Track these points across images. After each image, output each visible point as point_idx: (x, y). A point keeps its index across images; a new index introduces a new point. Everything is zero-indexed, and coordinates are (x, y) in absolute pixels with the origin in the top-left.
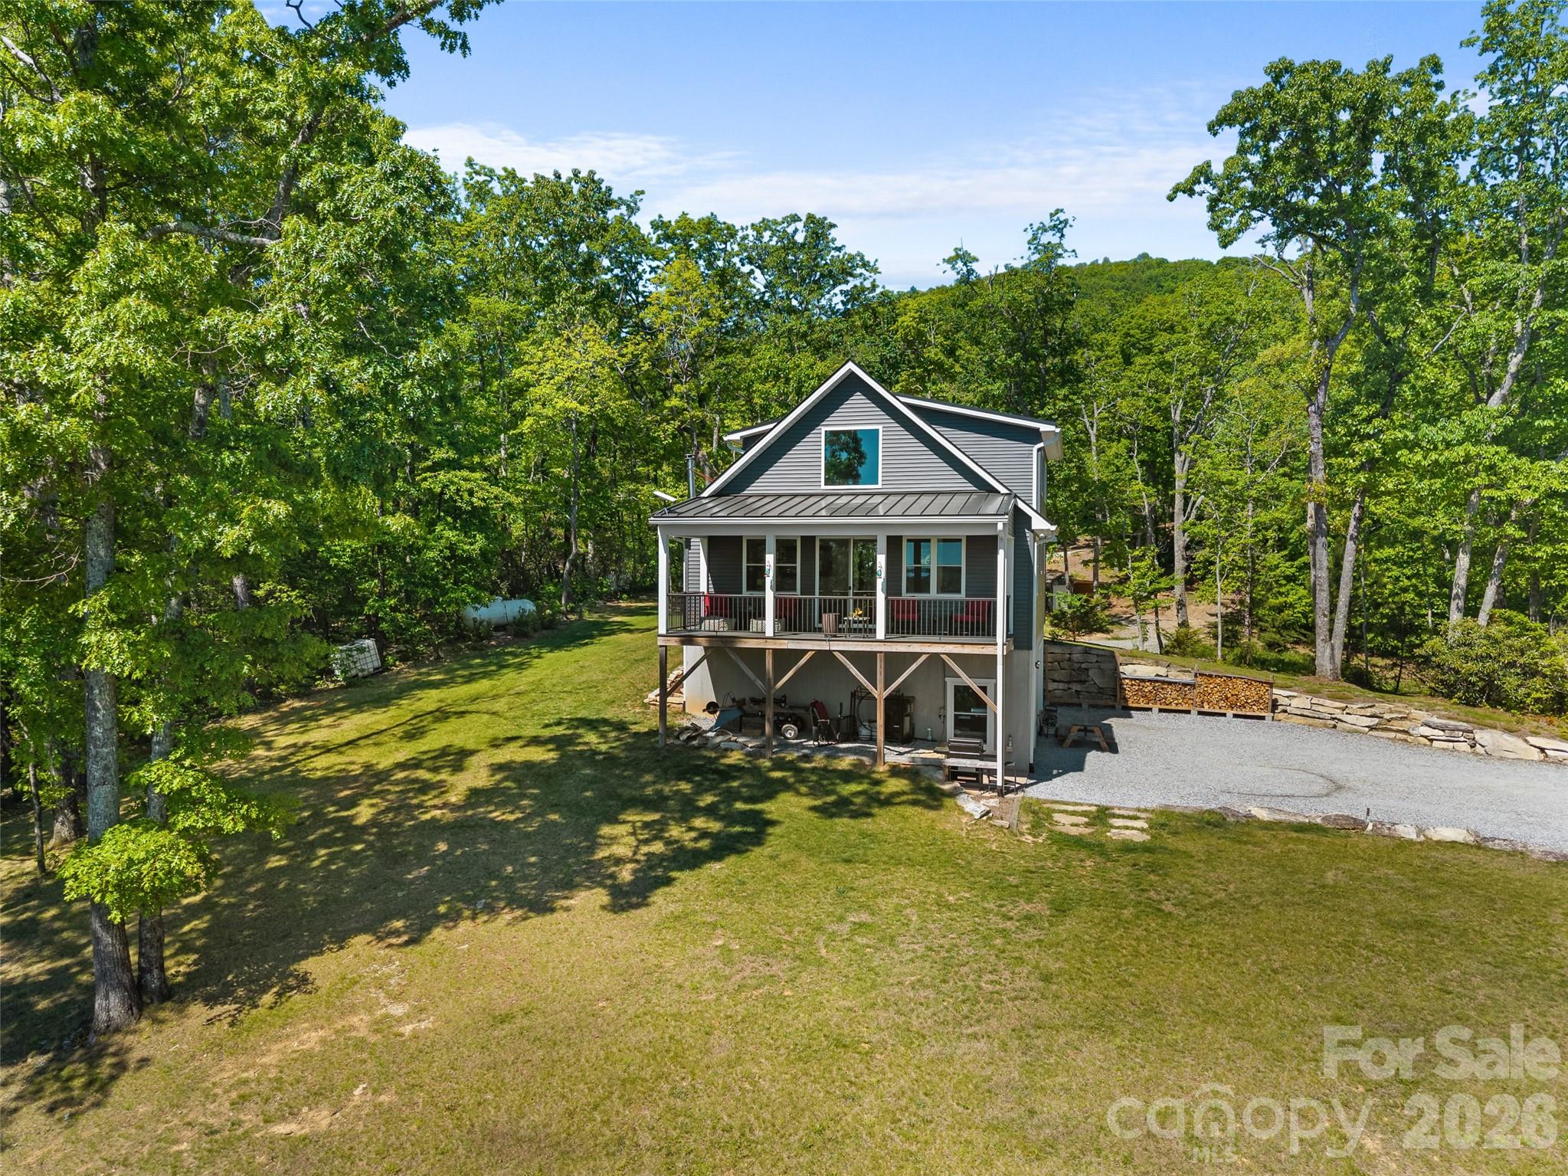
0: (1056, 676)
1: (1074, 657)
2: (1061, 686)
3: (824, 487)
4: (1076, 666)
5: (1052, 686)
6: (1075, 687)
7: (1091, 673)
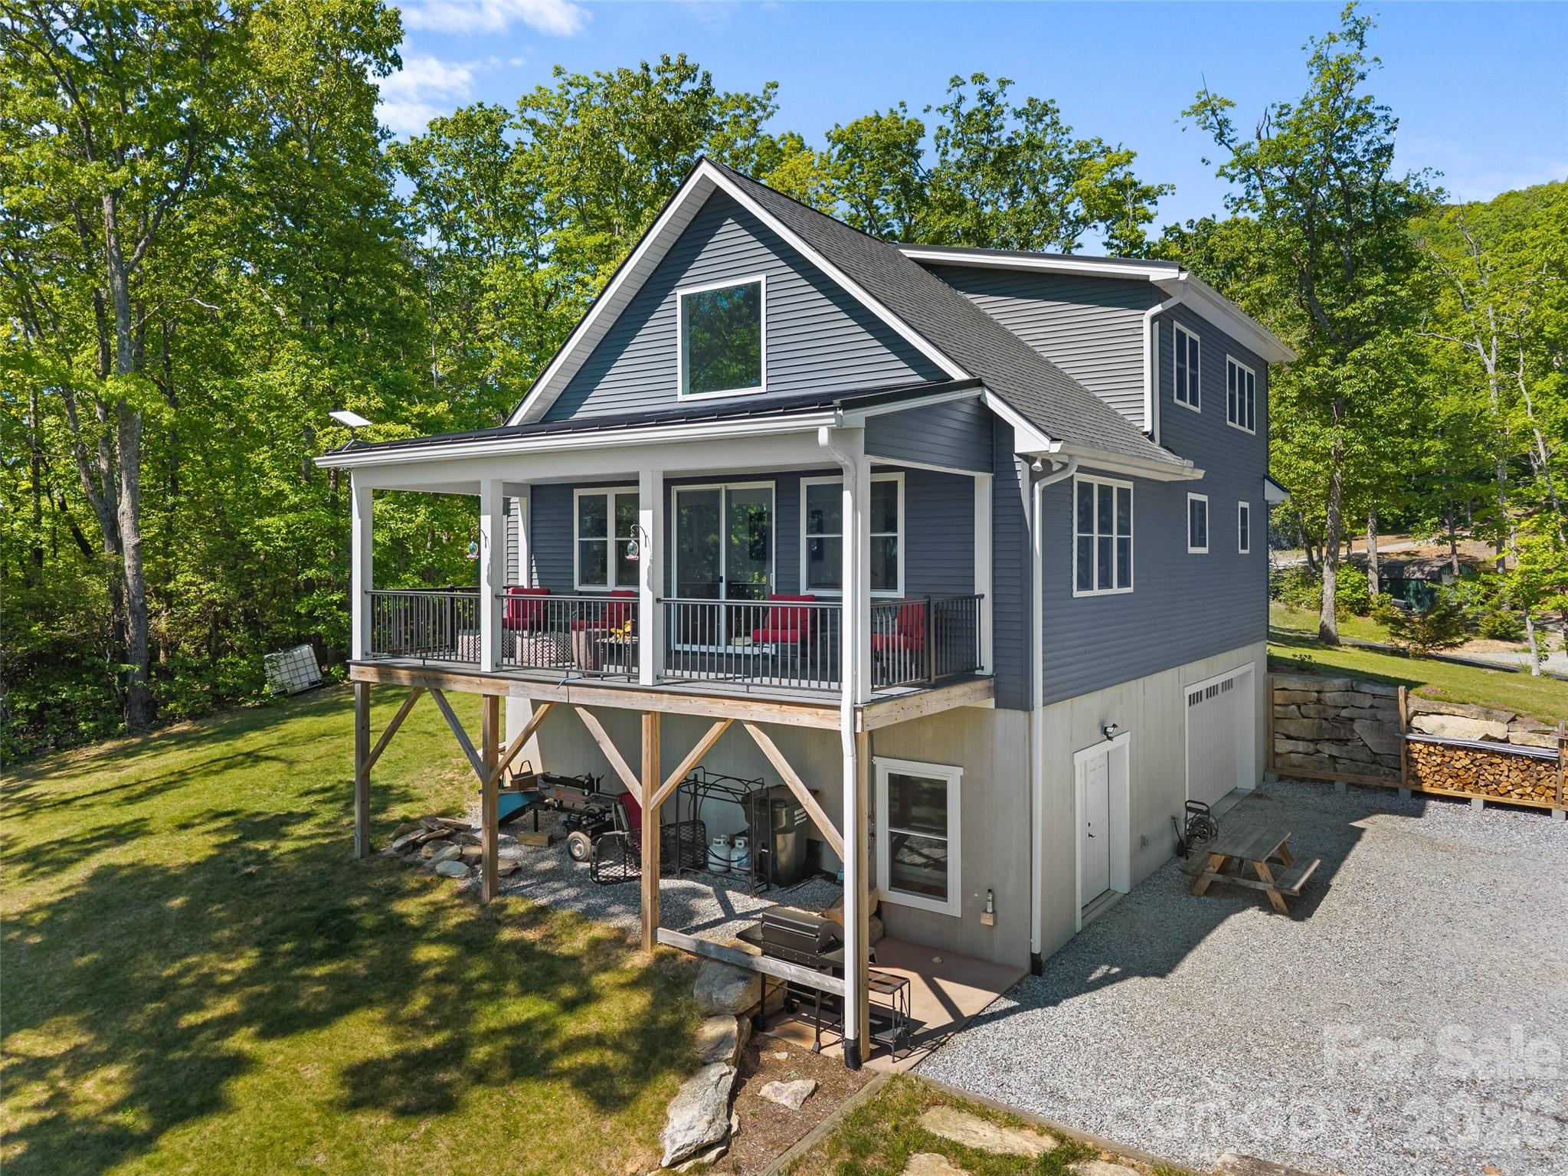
0: (1292, 728)
1: (1327, 697)
2: (1301, 746)
3: (684, 398)
4: (1331, 712)
5: (1283, 746)
6: (1328, 749)
7: (1357, 726)
